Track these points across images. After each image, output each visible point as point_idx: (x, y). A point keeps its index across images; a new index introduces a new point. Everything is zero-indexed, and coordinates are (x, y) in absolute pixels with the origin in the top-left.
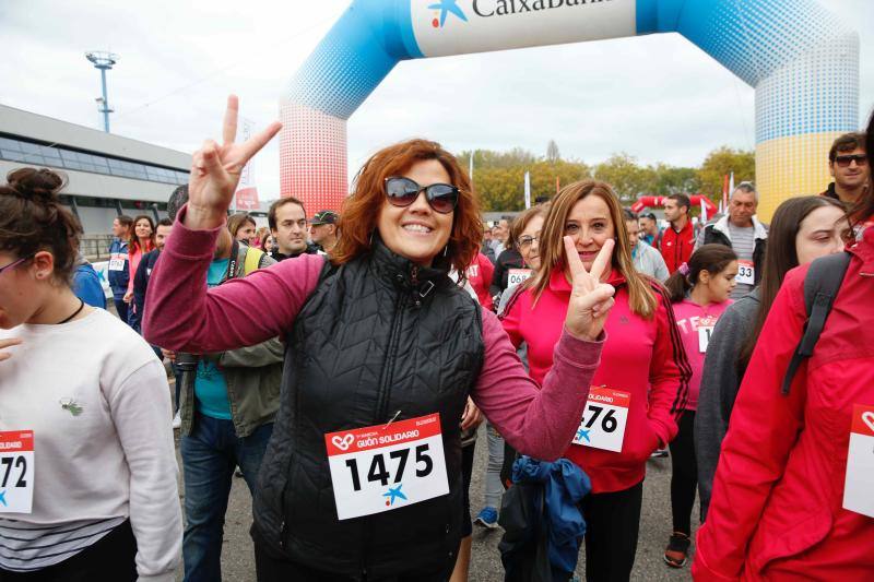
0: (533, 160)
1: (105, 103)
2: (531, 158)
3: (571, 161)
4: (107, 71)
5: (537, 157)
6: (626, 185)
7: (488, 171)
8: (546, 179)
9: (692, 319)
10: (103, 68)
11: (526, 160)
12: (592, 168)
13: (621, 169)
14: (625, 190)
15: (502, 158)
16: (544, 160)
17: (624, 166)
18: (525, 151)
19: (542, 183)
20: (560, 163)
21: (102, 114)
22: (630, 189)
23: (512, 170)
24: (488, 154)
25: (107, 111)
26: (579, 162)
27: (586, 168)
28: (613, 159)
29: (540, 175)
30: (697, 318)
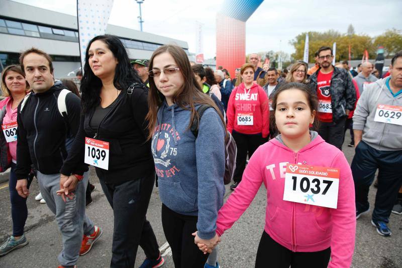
0: (339, 36)
1: (141, 18)
2: (338, 34)
3: (361, 35)
4: (141, 4)
5: (341, 34)
6: (393, 47)
7: (315, 42)
8: (345, 45)
9: (282, 165)
10: (140, 3)
11: (336, 35)
12: (373, 39)
13: (392, 38)
14: (392, 50)
15: (323, 35)
16: (346, 35)
17: (393, 36)
18: (335, 31)
19: (344, 48)
20: (355, 37)
21: (140, 23)
22: (396, 49)
23: (328, 42)
24: (315, 33)
25: (141, 22)
26: (366, 35)
27: (370, 38)
28: (386, 33)
29: (342, 43)
30: (285, 164)
